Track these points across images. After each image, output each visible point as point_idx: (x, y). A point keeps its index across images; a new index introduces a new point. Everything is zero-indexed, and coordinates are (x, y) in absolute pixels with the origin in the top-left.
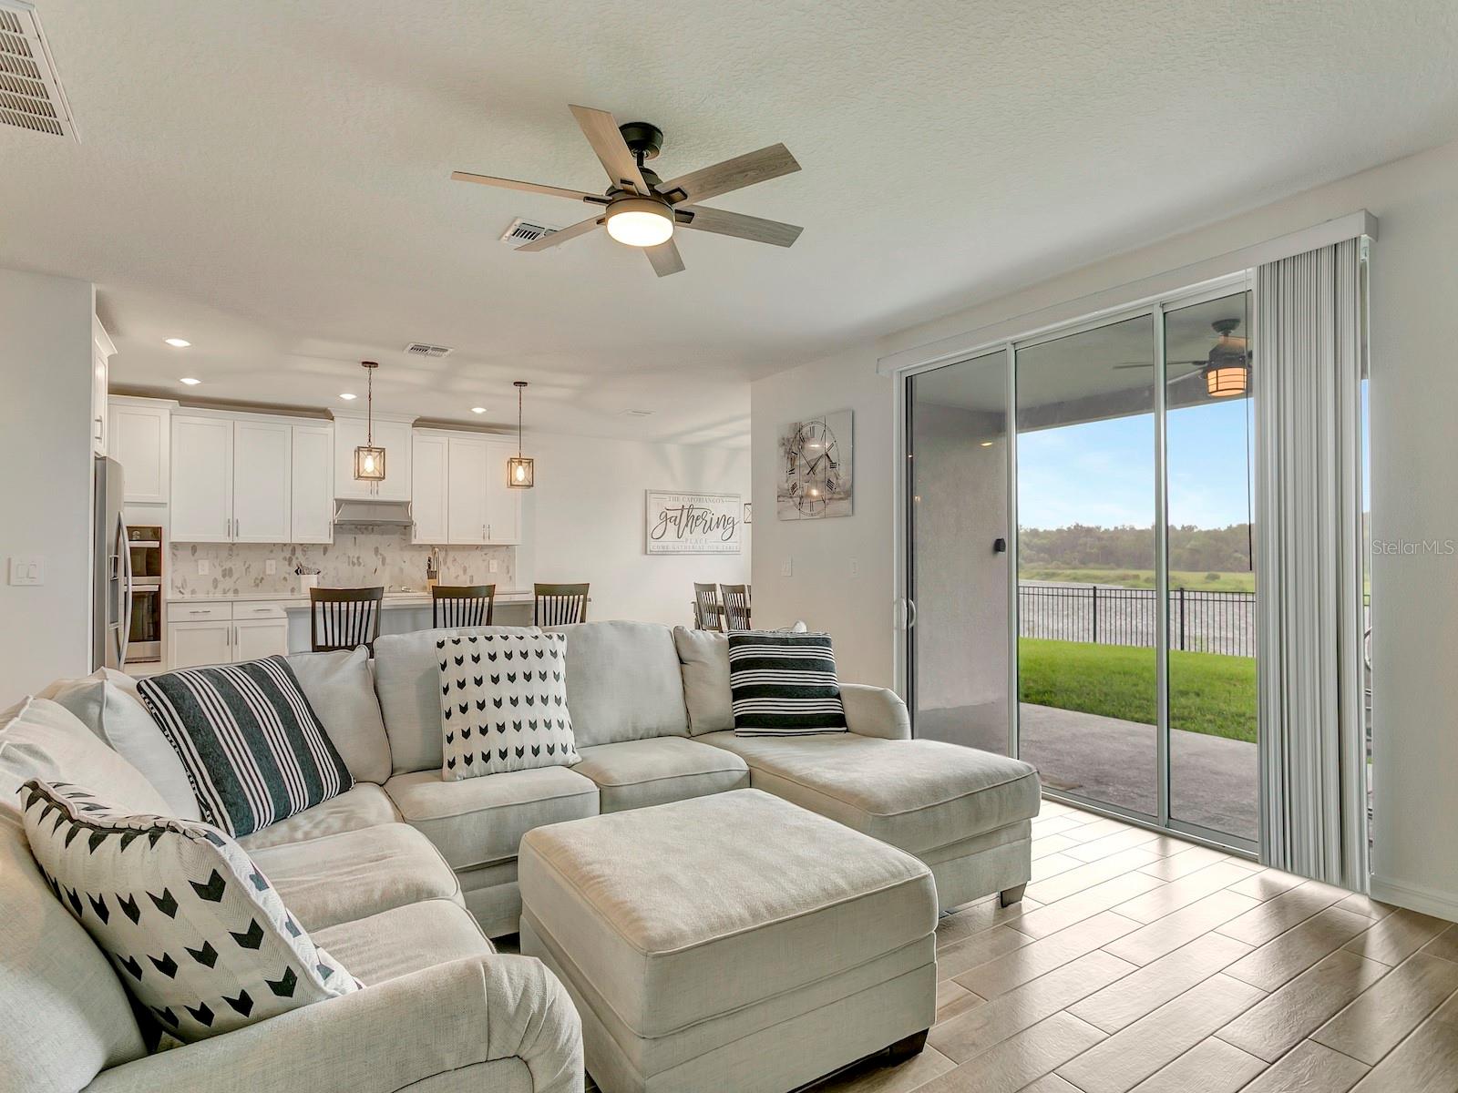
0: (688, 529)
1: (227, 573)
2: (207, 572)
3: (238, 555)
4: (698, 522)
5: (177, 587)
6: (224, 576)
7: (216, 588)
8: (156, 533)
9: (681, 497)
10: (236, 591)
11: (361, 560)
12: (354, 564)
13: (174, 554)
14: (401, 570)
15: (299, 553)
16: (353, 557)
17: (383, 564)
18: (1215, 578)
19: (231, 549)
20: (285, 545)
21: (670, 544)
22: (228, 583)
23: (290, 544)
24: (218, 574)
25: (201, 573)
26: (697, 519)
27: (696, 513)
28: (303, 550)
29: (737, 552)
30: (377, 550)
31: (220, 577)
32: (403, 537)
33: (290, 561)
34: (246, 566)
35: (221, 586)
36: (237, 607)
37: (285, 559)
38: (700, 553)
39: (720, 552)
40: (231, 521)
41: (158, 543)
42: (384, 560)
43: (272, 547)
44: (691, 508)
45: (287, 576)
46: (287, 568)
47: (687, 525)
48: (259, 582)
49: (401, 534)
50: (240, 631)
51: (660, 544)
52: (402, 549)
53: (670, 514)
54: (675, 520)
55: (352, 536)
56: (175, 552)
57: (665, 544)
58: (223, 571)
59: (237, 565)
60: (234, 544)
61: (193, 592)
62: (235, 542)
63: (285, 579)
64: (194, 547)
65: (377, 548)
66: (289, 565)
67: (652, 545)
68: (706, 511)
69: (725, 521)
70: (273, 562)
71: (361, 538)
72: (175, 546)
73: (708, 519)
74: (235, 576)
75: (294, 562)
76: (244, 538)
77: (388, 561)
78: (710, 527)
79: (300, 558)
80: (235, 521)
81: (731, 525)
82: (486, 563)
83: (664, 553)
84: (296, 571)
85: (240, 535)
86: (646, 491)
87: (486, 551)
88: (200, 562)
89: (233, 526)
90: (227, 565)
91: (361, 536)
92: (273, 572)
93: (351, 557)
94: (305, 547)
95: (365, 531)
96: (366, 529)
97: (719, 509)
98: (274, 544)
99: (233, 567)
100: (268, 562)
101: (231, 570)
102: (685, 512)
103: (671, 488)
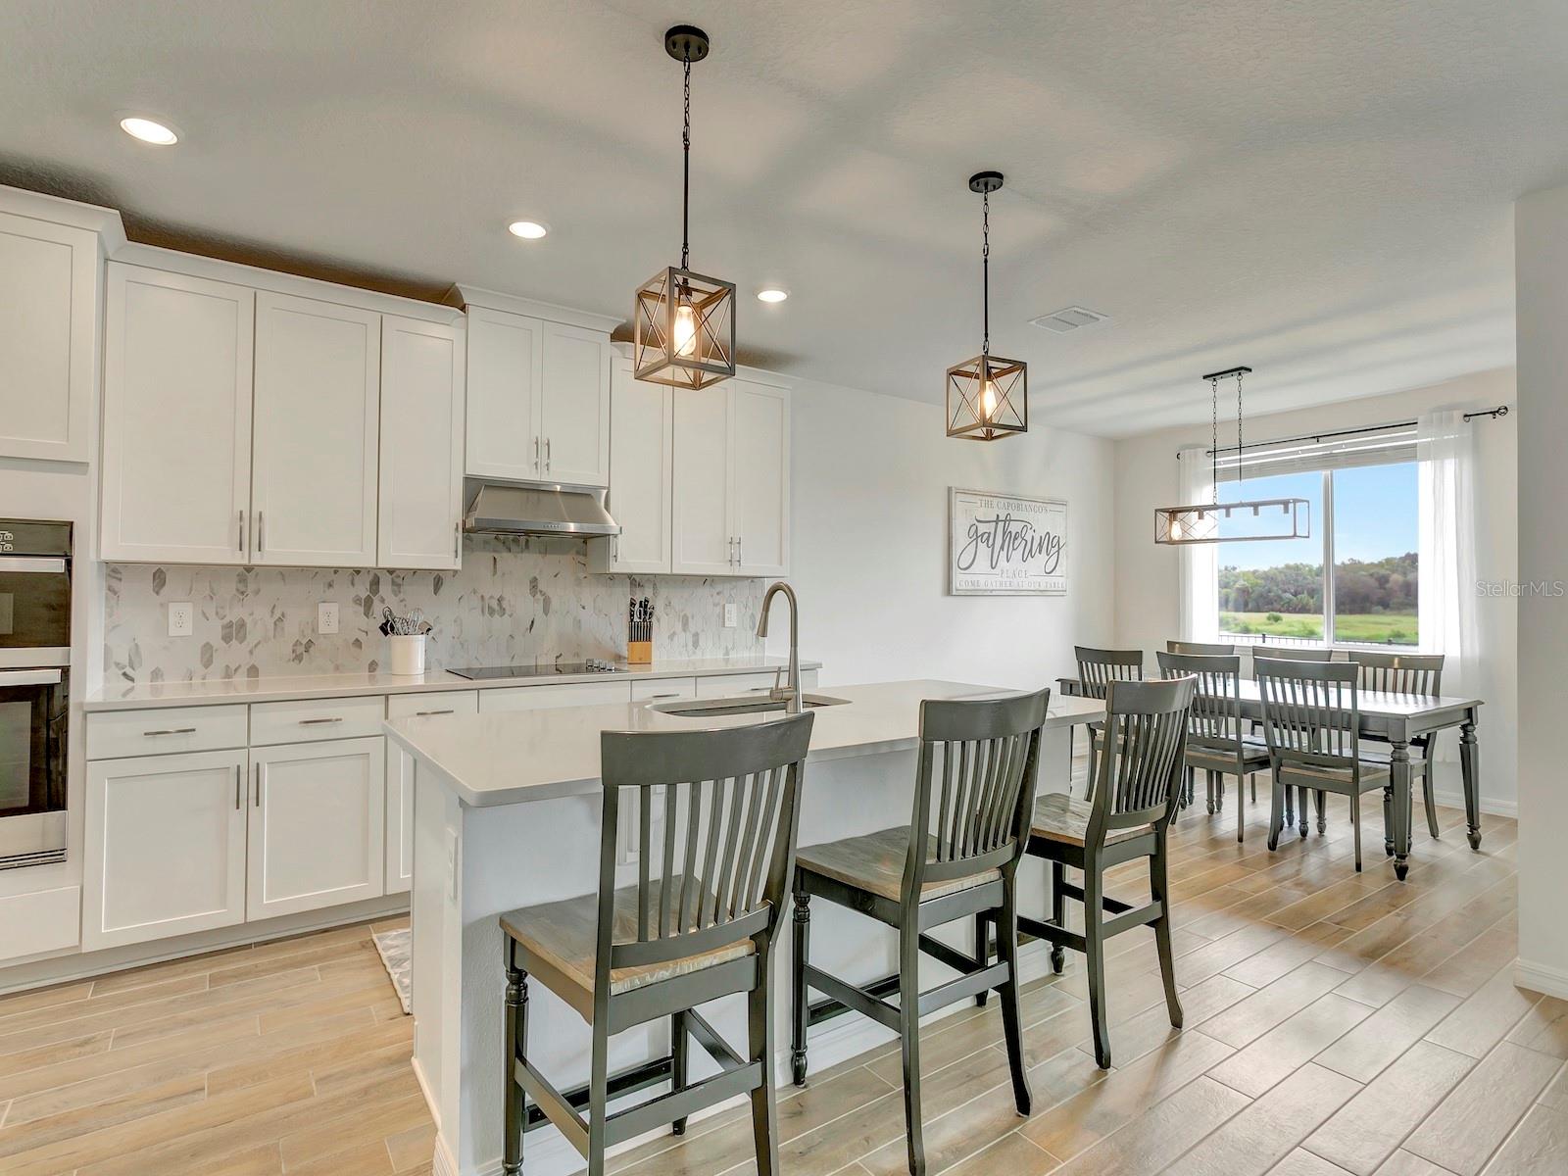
0: (1003, 554)
1: (234, 632)
2: (187, 630)
3: (257, 592)
4: (1017, 543)
5: (117, 664)
6: (227, 638)
7: (207, 663)
8: (59, 537)
9: (995, 500)
10: (253, 671)
11: (505, 604)
12: (492, 611)
13: (110, 589)
14: (578, 623)
15: (385, 589)
16: (492, 597)
17: (546, 612)
18: (1277, 619)
19: (242, 580)
20: (358, 571)
21: (982, 579)
22: (236, 654)
23: (368, 570)
24: (214, 633)
25: (173, 631)
26: (1016, 539)
27: (1014, 528)
28: (393, 583)
29: (1060, 593)
30: (534, 584)
31: (217, 642)
32: (581, 558)
33: (368, 605)
34: (278, 615)
35: (219, 663)
36: (262, 716)
37: (357, 600)
38: (1017, 593)
39: (1042, 593)
40: (246, 515)
41: (62, 562)
42: (547, 602)
43: (329, 577)
44: (1008, 520)
45: (362, 637)
46: (363, 621)
47: (1002, 548)
48: (303, 650)
49: (578, 553)
50: (266, 771)
51: (969, 578)
52: (578, 582)
53: (982, 528)
54: (988, 539)
55: (489, 556)
56: (115, 584)
57: (975, 578)
58: (224, 627)
59: (257, 616)
60: (249, 569)
61: (156, 674)
62: (254, 562)
63: (358, 643)
64: (158, 575)
65: (535, 579)
66: (366, 614)
67: (960, 580)
68: (1027, 524)
69: (1050, 544)
70: (334, 608)
71: (507, 560)
72: (114, 571)
73: (1028, 538)
74: (252, 638)
75: (378, 608)
76: (276, 552)
77: (555, 604)
78: (1031, 551)
79: (388, 600)
80: (255, 515)
81: (1056, 548)
82: (718, 610)
83: (973, 594)
84: (384, 629)
85: (266, 547)
86: (949, 489)
87: (719, 588)
88: (173, 608)
89: (249, 528)
90: (234, 615)
91: (505, 555)
92: (334, 628)
93: (487, 597)
94: (398, 577)
95: (513, 547)
96: (516, 541)
97: (1044, 523)
98: (336, 570)
99: (249, 621)
100: (322, 607)
101: (242, 625)
102: (1001, 524)
103: (979, 486)
